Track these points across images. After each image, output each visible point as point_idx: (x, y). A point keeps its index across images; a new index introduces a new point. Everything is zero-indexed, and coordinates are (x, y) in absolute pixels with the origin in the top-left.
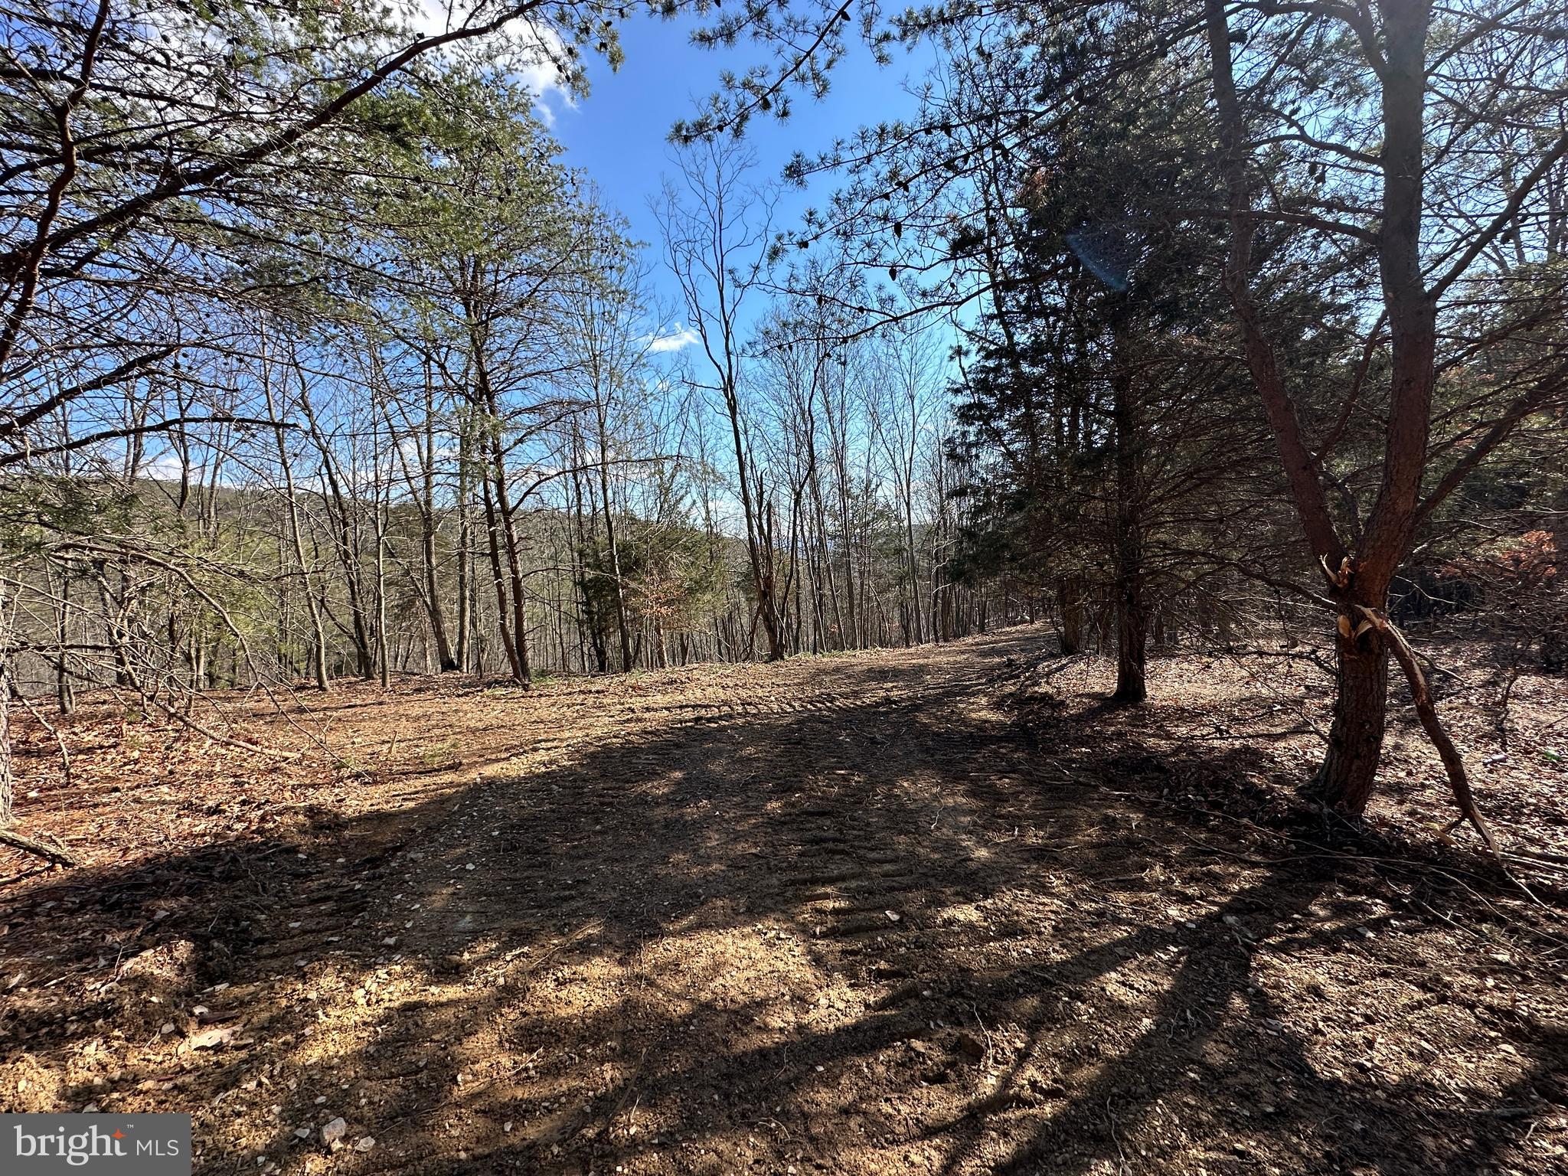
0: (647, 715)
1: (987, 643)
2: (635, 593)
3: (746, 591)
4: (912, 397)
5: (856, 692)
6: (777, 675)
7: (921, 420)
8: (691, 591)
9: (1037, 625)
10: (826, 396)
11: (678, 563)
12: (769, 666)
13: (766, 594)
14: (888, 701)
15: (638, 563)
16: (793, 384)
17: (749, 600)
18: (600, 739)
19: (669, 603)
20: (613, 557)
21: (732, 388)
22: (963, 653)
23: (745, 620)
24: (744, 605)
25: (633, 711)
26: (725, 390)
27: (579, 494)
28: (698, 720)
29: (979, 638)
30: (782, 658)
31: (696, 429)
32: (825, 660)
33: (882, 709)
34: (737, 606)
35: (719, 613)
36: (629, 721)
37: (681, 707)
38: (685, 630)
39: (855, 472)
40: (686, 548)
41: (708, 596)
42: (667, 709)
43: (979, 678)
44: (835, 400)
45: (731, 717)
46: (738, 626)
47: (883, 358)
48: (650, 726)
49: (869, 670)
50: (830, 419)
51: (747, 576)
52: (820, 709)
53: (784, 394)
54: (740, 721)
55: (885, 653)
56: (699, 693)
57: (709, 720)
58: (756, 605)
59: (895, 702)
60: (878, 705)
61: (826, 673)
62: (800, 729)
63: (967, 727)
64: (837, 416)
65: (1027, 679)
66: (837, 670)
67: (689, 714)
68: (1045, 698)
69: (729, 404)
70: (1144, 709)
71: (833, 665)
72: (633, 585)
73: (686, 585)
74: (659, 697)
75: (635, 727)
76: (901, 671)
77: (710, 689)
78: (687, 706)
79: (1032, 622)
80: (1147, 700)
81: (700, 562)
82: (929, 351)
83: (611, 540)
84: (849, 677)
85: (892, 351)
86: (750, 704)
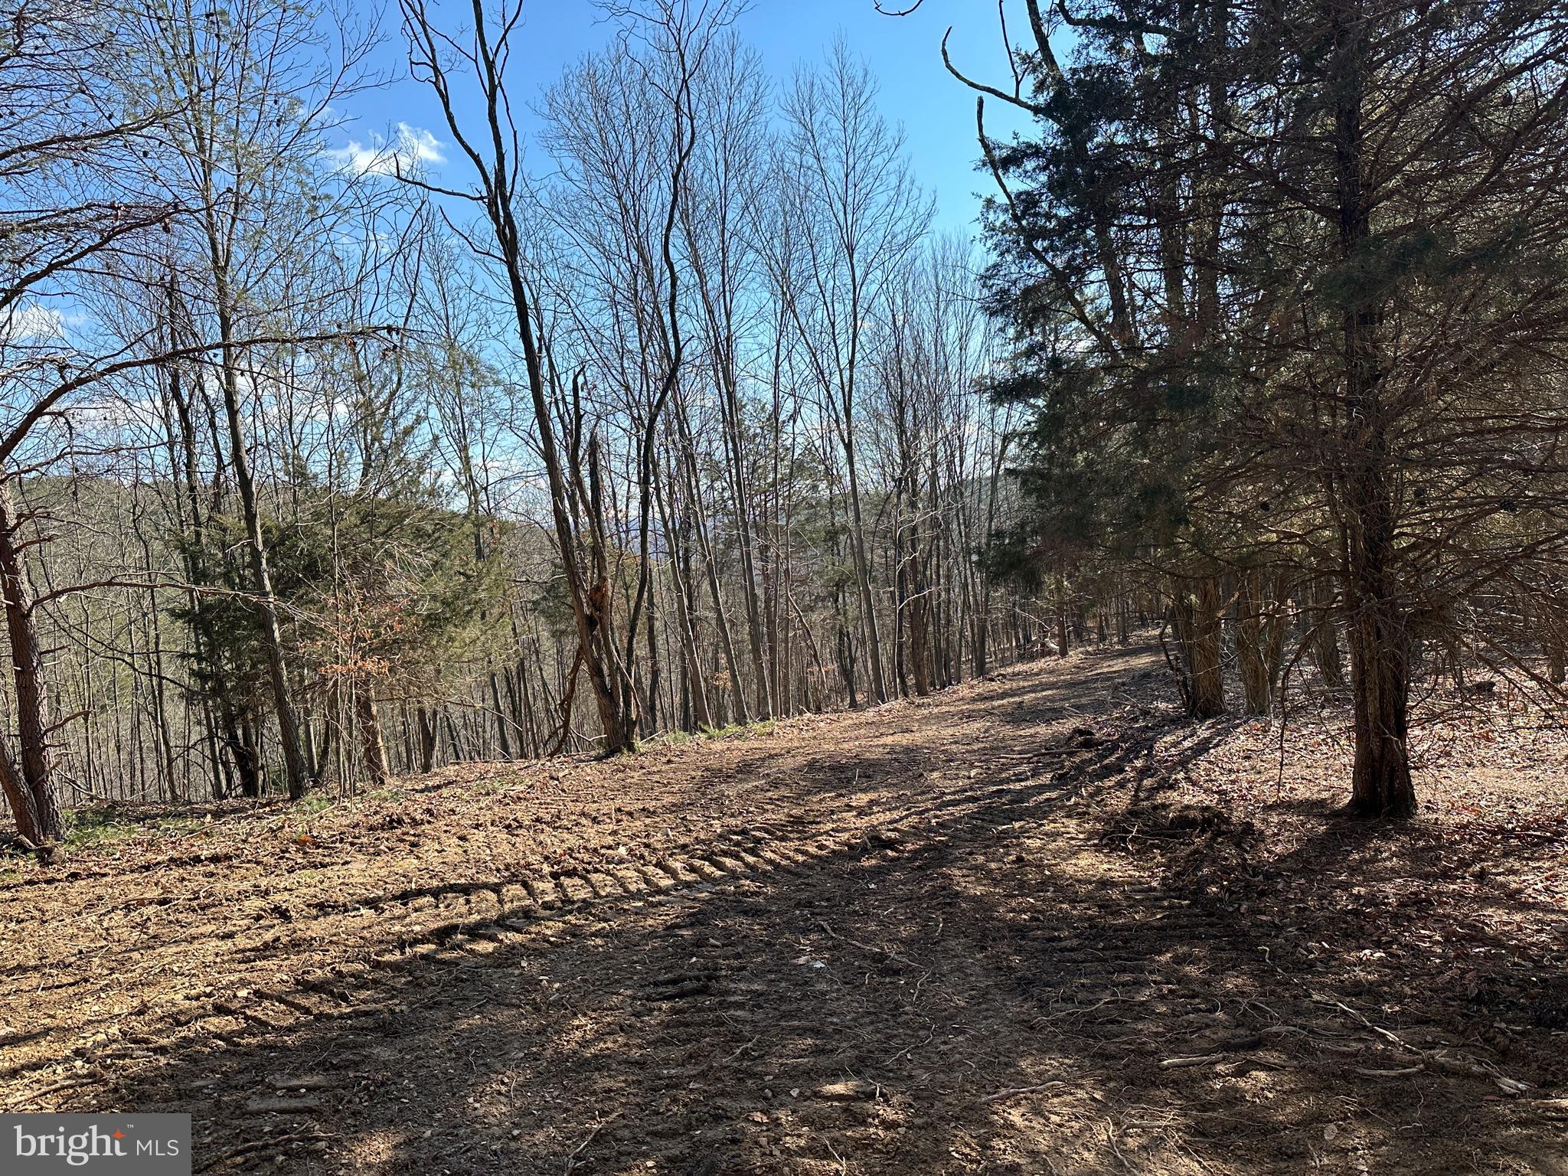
0: (319, 928)
1: (1003, 695)
2: (309, 631)
3: (550, 617)
4: (851, 250)
5: (798, 821)
6: (625, 789)
7: (869, 290)
8: (434, 622)
9: (1075, 656)
10: (691, 239)
11: (406, 565)
12: (605, 768)
13: (594, 622)
14: (876, 842)
15: (314, 569)
16: (630, 217)
17: (557, 635)
18: (177, 1020)
19: (384, 649)
20: (256, 555)
21: (506, 201)
22: (970, 716)
23: (550, 671)
24: (547, 644)
25: (284, 914)
26: (492, 205)
27: (188, 428)
28: (442, 935)
29: (982, 687)
30: (631, 748)
31: (437, 305)
32: (717, 746)
33: (867, 863)
34: (534, 647)
35: (498, 667)
36: (267, 950)
37: (405, 897)
38: (428, 703)
39: (755, 389)
40: (419, 534)
41: (472, 631)
42: (372, 903)
43: (1035, 774)
44: (709, 249)
45: (527, 914)
46: (537, 684)
47: (794, 174)
48: (318, 966)
49: (812, 765)
50: (703, 283)
51: (551, 589)
52: (734, 876)
53: (611, 235)
54: (551, 929)
55: (822, 723)
56: (453, 850)
57: (475, 932)
58: (571, 644)
59: (890, 844)
60: (854, 852)
61: (728, 778)
62: (700, 943)
63: (1073, 901)
64: (714, 280)
65: (1143, 773)
66: (746, 769)
67: (424, 918)
68: (1211, 822)
69: (500, 233)
70: (1423, 833)
71: (735, 757)
72: (302, 615)
73: (424, 608)
74: (358, 864)
75: (277, 973)
76: (874, 764)
77: (480, 835)
78: (420, 893)
79: (1063, 653)
80: (1422, 814)
81: (454, 563)
82: (878, 161)
83: (250, 518)
84: (775, 785)
85: (810, 160)
86: (571, 873)
